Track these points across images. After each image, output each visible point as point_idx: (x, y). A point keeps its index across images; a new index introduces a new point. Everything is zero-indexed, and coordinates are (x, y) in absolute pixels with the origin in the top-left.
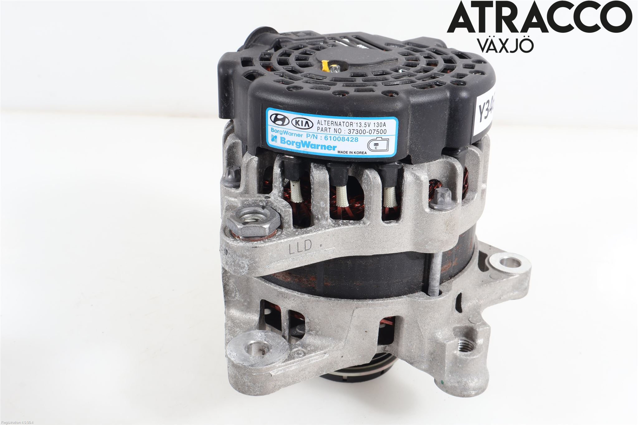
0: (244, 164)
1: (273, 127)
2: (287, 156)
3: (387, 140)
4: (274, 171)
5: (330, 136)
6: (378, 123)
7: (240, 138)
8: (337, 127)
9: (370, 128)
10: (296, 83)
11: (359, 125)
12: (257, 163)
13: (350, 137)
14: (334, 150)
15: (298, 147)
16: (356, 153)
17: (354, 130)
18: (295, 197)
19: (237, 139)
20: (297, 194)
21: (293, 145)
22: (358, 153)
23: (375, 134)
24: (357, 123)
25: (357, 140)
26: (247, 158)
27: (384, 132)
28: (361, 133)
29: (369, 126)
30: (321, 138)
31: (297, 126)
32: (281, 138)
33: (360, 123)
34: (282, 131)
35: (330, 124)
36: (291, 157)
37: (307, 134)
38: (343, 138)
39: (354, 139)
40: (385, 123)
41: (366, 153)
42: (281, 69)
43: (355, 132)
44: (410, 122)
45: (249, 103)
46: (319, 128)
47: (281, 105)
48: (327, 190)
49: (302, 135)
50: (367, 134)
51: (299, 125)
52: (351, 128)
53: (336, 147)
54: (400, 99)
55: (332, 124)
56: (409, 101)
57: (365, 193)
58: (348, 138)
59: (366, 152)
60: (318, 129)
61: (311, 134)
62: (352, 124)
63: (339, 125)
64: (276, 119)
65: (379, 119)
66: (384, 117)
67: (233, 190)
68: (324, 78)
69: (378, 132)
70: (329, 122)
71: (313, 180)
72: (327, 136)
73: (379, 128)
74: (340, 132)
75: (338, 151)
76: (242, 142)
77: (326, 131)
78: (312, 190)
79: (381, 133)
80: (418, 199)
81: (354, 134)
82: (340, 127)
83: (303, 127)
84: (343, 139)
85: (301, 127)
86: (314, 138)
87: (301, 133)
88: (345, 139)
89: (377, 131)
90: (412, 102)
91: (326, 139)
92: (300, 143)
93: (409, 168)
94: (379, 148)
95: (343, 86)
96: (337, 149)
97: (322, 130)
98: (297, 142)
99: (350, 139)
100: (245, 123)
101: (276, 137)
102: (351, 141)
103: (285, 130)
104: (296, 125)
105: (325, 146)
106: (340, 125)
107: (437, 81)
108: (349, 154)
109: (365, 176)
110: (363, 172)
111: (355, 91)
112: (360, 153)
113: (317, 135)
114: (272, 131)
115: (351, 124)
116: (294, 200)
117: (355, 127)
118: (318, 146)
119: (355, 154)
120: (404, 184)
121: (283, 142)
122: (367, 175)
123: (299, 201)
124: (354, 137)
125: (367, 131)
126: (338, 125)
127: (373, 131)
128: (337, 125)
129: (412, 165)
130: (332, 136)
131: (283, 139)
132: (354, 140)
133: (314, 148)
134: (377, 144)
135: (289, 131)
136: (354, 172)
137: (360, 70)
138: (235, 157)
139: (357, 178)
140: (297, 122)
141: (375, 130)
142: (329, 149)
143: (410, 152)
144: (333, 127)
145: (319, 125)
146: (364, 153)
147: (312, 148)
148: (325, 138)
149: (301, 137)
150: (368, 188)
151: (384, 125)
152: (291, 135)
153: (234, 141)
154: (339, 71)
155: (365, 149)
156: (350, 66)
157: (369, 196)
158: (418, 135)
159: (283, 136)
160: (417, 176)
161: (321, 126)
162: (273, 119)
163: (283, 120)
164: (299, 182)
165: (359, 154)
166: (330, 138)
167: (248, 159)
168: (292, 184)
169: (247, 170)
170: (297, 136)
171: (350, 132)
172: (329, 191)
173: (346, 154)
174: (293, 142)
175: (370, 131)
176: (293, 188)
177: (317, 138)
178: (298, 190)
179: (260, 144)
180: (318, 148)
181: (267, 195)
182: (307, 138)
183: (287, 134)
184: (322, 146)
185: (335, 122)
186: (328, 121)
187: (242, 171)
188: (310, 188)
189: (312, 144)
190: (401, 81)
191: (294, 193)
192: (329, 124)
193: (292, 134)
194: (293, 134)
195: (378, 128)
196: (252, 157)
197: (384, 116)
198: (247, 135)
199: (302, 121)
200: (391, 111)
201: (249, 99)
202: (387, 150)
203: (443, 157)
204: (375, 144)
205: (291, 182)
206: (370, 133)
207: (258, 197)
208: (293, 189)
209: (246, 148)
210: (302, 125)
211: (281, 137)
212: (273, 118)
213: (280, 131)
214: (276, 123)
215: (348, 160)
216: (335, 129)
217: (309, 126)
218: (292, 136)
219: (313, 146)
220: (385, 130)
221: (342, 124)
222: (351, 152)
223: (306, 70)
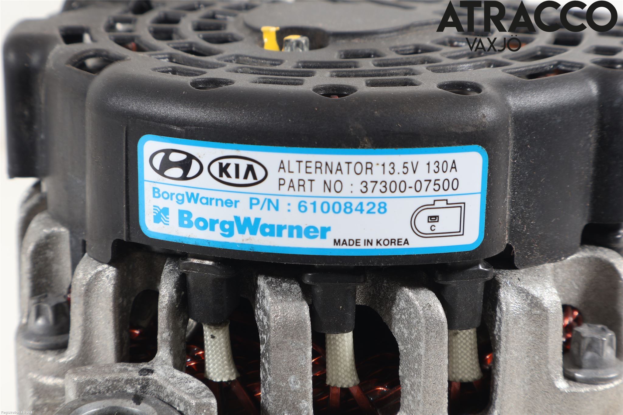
0: (78, 287)
1: (157, 186)
2: (196, 261)
3: (462, 206)
4: (160, 301)
5: (312, 202)
6: (437, 164)
7: (64, 223)
8: (331, 178)
9: (417, 176)
10: (211, 74)
11: (388, 168)
12: (113, 282)
13: (365, 202)
14: (323, 236)
15: (227, 233)
16: (381, 242)
17: (376, 182)
18: (217, 367)
19: (56, 226)
20: (222, 358)
21: (212, 229)
22: (386, 242)
23: (431, 191)
24: (383, 165)
25: (383, 209)
26: (85, 271)
27: (454, 185)
28: (393, 189)
29: (414, 172)
30: (289, 208)
31: (225, 178)
32: (181, 213)
33: (392, 165)
34: (183, 195)
35: (312, 170)
36: (207, 262)
37: (251, 199)
38: (348, 205)
39: (377, 207)
40: (454, 162)
41: (406, 242)
42: (166, 47)
43: (379, 187)
44: (510, 160)
45: (89, 128)
46: (282, 182)
47: (178, 126)
48: (305, 343)
49: (236, 202)
50: (410, 192)
51: (228, 176)
52: (368, 177)
53: (329, 229)
54: (489, 100)
55: (318, 170)
56: (507, 106)
57: (401, 347)
58: (361, 204)
59: (406, 240)
60: (280, 185)
61: (262, 198)
62: (369, 168)
63: (337, 170)
64: (166, 164)
65: (439, 152)
66: (453, 147)
67: (50, 358)
68: (277, 63)
69: (437, 187)
70: (308, 164)
71: (265, 320)
72: (305, 202)
73: (441, 176)
74: (338, 189)
75: (335, 240)
76: (72, 233)
77: (301, 188)
78: (262, 348)
79: (446, 188)
80: (537, 357)
81: (377, 193)
82: (339, 176)
83: (241, 181)
84: (346, 207)
85: (233, 180)
86: (269, 209)
87: (233, 197)
88: (354, 207)
89: (435, 184)
90: (514, 108)
91: (303, 209)
92: (233, 222)
93: (511, 278)
94: (439, 227)
95: (332, 76)
96: (331, 236)
97: (291, 186)
98: (224, 223)
99: (366, 208)
100: (79, 181)
101: (166, 211)
102: (369, 212)
103: (190, 191)
104: (221, 175)
105: (299, 228)
106: (339, 172)
107: (560, 63)
108: (362, 246)
109: (402, 304)
110: (395, 294)
111: (368, 85)
112: (392, 241)
113: (277, 201)
114: (154, 196)
115: (367, 168)
116: (215, 374)
117: (378, 174)
118: (281, 228)
119: (379, 247)
120: (503, 321)
121: (186, 222)
122: (408, 301)
123: (228, 376)
124: (377, 201)
125: (410, 182)
126: (334, 170)
127: (425, 184)
128: (331, 172)
129: (516, 271)
130: (319, 202)
131: (186, 216)
132: (376, 210)
133: (271, 234)
134: (435, 217)
135: (202, 193)
136: (370, 294)
137: (357, 45)
138: (51, 271)
139: (378, 311)
140: (223, 170)
141: (430, 181)
142: (311, 234)
143: (511, 237)
144: (319, 178)
145: (282, 174)
146: (403, 243)
147: (264, 234)
148: (300, 206)
149: (236, 207)
150: (410, 334)
151: (452, 168)
152: (207, 203)
153: (46, 231)
154: (306, 49)
155: (405, 233)
156: (331, 39)
157: (416, 354)
158: (529, 193)
159: (187, 206)
160: (533, 297)
161: (288, 177)
162: (157, 165)
163: (185, 165)
164: (227, 328)
165: (389, 247)
166: (312, 206)
167: (90, 273)
168: (207, 332)
169: (87, 304)
170: (222, 205)
171: (364, 190)
172: (310, 348)
173: (354, 247)
174: (213, 222)
175: (418, 183)
176: (211, 342)
177: (277, 209)
178: (224, 349)
179: (122, 232)
180: (280, 235)
181: (145, 366)
182: (251, 208)
183: (196, 202)
184: (291, 228)
185: (327, 164)
186: (307, 162)
187: (73, 306)
188: (257, 342)
189: (265, 226)
190: (472, 64)
191: (213, 356)
192: (309, 170)
193: (209, 201)
194: (214, 202)
195: (437, 176)
196: (100, 268)
197: (454, 145)
198: (84, 212)
199: (237, 166)
200: (470, 129)
201: (89, 116)
202: (461, 233)
203: (583, 249)
204: (431, 217)
205: (205, 328)
206: (418, 189)
207: (121, 371)
208: (212, 347)
209: (80, 248)
210: (237, 176)
211: (179, 210)
212: (158, 161)
213: (179, 194)
214: (167, 173)
215: (360, 264)
216: (325, 182)
217: (255, 177)
218: (209, 206)
219: (267, 230)
220: (455, 181)
221: (344, 167)
222: (368, 241)
223: (228, 49)
